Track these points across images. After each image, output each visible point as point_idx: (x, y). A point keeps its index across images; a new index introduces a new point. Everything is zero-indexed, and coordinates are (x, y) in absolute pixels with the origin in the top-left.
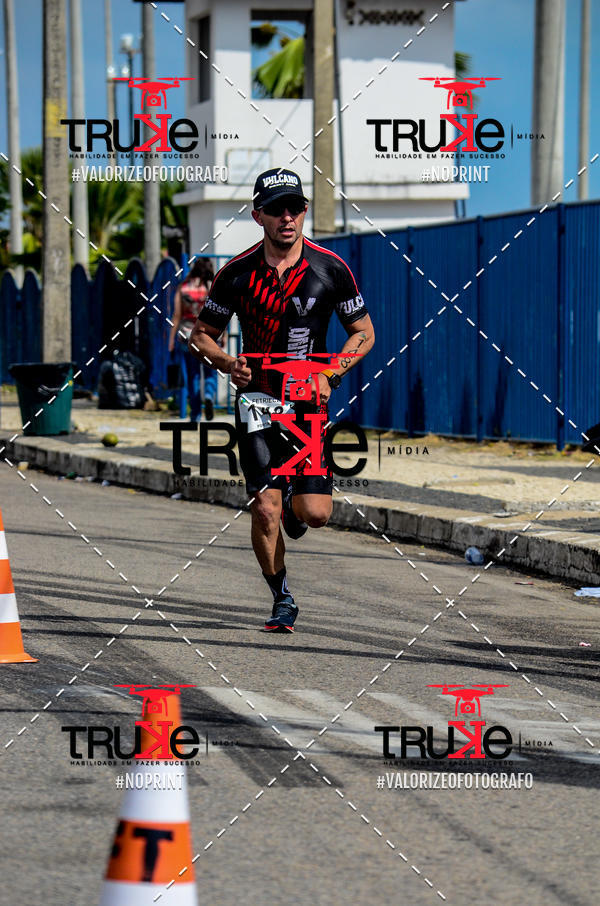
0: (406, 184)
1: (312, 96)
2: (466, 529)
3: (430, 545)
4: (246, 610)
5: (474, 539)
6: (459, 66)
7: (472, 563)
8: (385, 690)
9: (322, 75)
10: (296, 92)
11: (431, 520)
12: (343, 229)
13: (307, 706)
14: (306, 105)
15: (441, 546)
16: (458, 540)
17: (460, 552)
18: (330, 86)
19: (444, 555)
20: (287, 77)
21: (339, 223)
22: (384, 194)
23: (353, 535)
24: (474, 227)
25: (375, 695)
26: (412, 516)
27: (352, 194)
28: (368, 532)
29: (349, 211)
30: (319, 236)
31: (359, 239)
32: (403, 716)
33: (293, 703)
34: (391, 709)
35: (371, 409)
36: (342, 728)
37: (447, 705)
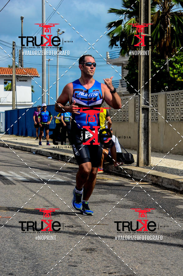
0: (25, 102)
1: (12, 91)
2: (33, 149)
3: (28, 152)
4: (3, 160)
5: (34, 151)
6: (32, 87)
7: (34, 154)
8: (22, 171)
9: (14, 88)
10: (10, 90)
11: (28, 148)
12: (16, 108)
13: (11, 174)
14: (11, 92)
15: (30, 152)
16: (32, 151)
17: (32, 152)
18: (15, 89)
19: (30, 153)
20: (9, 88)
21: (16, 107)
22: (22, 104)
23: (18, 150)
24: (34, 108)
25: (20, 172)
26: (26, 148)
27: (18, 104)
28: (20, 150)
29: (17, 106)
30: (13, 109)
31: (19, 110)
32: (24, 175)
33: (9, 173)
34: (23, 174)
35: (20, 132)
36: (16, 177)
37: (30, 173)
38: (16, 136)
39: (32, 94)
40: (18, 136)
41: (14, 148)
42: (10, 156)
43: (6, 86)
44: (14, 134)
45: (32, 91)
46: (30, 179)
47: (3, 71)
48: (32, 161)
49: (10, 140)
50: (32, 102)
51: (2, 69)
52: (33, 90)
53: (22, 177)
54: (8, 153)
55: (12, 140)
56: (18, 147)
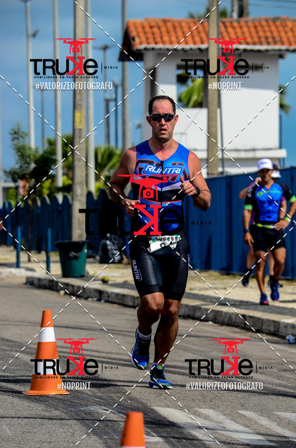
0: (254, 150)
1: (207, 107)
2: (287, 326)
3: (269, 334)
4: (175, 367)
5: (290, 331)
6: (282, 92)
7: (290, 343)
8: (246, 409)
9: (212, 98)
10: (199, 105)
11: (269, 321)
12: (222, 173)
13: (207, 418)
14: (203, 112)
15: (274, 334)
16: (282, 331)
17: (283, 337)
18: (216, 102)
19: (275, 339)
20: (195, 98)
21: (220, 170)
22: (243, 155)
23: (229, 328)
24: (289, 172)
25: (242, 412)
26: (259, 319)
27: (228, 155)
28: (236, 326)
29: (225, 163)
30: (211, 177)
31: (230, 179)
32: (256, 423)
33: (199, 416)
34: (250, 419)
35: (236, 264)
36: (224, 429)
37: (279, 417)
38: (223, 274)
39: (281, 117)
40: (228, 274)
41: (215, 321)
42: (203, 349)
43: (184, 89)
44: (215, 269)
45: (282, 106)
46: (280, 439)
47: (172, 33)
48: (284, 370)
49: (200, 290)
50: (280, 147)
51: (169, 25)
52: (286, 102)
53: (247, 430)
54: (195, 339)
55: (206, 289)
56: (230, 316)
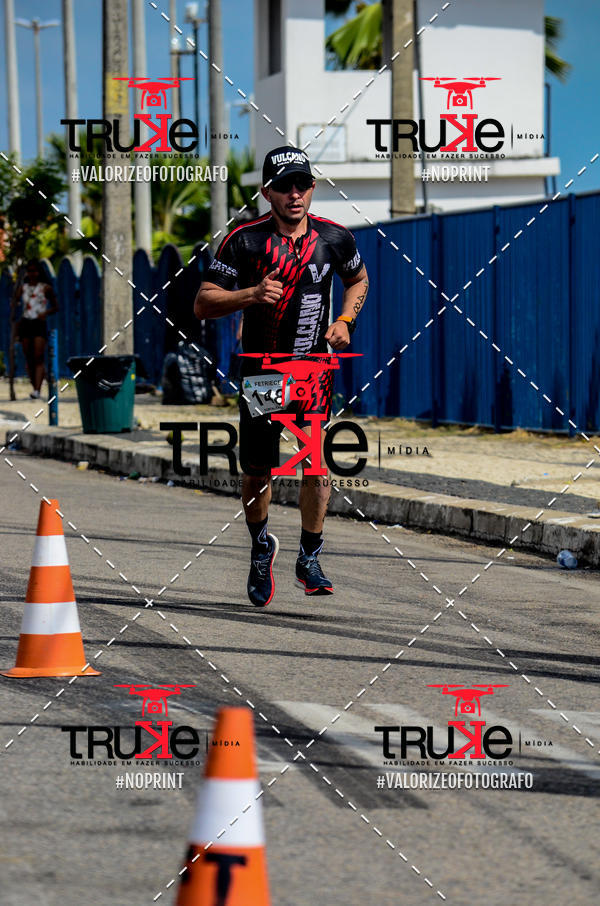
0: (491, 160)
1: (390, 67)
2: (558, 531)
4: (322, 618)
5: (566, 542)
6: (550, 31)
7: (565, 568)
10: (372, 62)
12: (423, 209)
13: (388, 721)
14: (382, 79)
15: (532, 549)
16: (550, 543)
17: (552, 556)
19: (534, 558)
20: (361, 44)
21: (419, 203)
23: (437, 537)
24: (565, 205)
26: (499, 517)
28: (453, 534)
29: (430, 190)
30: (398, 217)
31: (441, 220)
33: (373, 717)
35: (454, 402)
37: (540, 720)
38: (424, 426)
39: (547, 87)
40: (435, 425)
41: (407, 523)
42: (382, 581)
44: (408, 415)
45: (551, 65)
46: (541, 765)
48: (553, 624)
50: (547, 155)
52: (558, 56)
54: (365, 560)
56: (439, 511)
